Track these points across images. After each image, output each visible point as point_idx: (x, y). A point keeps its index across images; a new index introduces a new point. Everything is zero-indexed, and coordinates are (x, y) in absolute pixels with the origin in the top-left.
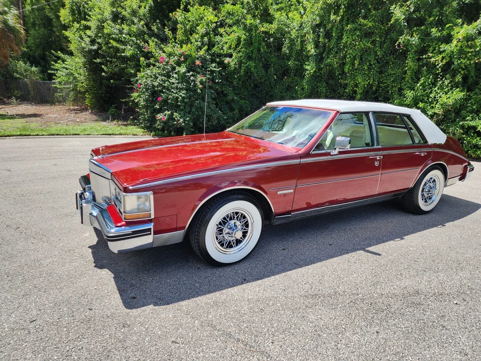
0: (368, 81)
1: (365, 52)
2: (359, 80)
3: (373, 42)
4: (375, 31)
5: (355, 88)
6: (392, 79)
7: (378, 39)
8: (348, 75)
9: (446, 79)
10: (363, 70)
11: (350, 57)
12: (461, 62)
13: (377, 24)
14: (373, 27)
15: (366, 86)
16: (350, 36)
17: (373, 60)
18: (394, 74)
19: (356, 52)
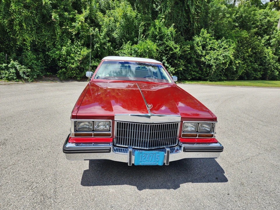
0: (32, 38)
1: (26, 18)
2: (27, 37)
3: (32, 13)
4: (31, 6)
5: (24, 42)
6: (46, 38)
7: (34, 11)
8: (18, 32)
9: (78, 42)
10: (28, 30)
11: (19, 20)
12: (84, 34)
13: (32, 1)
14: (29, 3)
15: (31, 41)
16: (16, 6)
17: (33, 24)
18: (46, 35)
19: (22, 17)
